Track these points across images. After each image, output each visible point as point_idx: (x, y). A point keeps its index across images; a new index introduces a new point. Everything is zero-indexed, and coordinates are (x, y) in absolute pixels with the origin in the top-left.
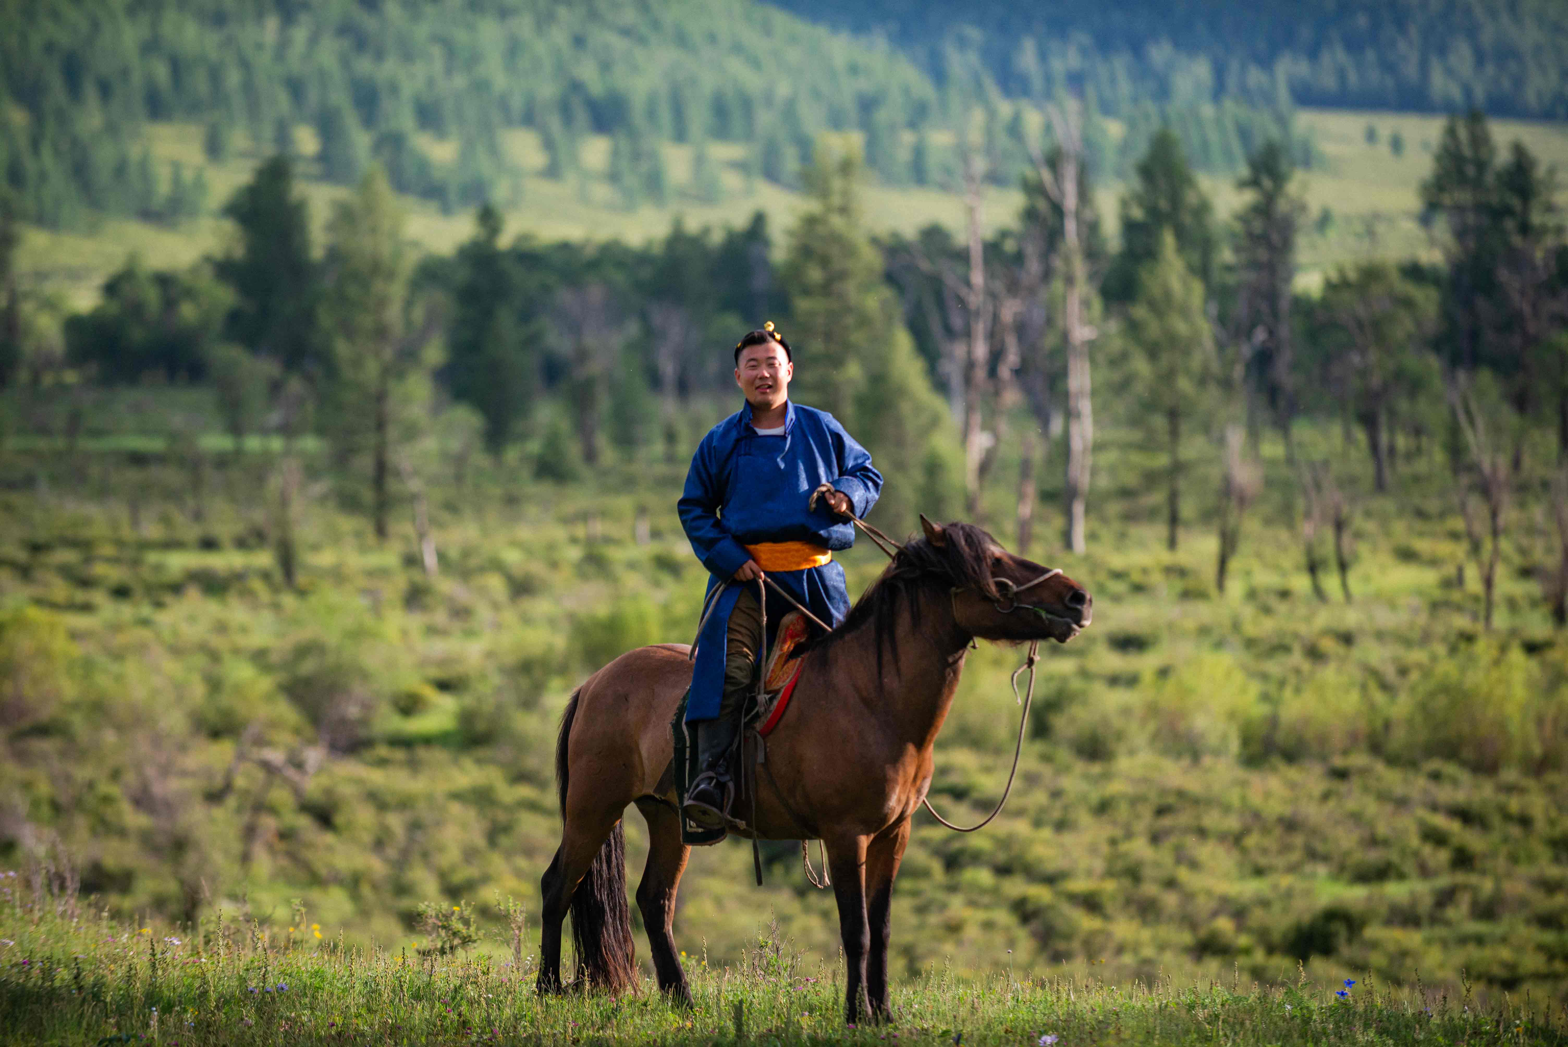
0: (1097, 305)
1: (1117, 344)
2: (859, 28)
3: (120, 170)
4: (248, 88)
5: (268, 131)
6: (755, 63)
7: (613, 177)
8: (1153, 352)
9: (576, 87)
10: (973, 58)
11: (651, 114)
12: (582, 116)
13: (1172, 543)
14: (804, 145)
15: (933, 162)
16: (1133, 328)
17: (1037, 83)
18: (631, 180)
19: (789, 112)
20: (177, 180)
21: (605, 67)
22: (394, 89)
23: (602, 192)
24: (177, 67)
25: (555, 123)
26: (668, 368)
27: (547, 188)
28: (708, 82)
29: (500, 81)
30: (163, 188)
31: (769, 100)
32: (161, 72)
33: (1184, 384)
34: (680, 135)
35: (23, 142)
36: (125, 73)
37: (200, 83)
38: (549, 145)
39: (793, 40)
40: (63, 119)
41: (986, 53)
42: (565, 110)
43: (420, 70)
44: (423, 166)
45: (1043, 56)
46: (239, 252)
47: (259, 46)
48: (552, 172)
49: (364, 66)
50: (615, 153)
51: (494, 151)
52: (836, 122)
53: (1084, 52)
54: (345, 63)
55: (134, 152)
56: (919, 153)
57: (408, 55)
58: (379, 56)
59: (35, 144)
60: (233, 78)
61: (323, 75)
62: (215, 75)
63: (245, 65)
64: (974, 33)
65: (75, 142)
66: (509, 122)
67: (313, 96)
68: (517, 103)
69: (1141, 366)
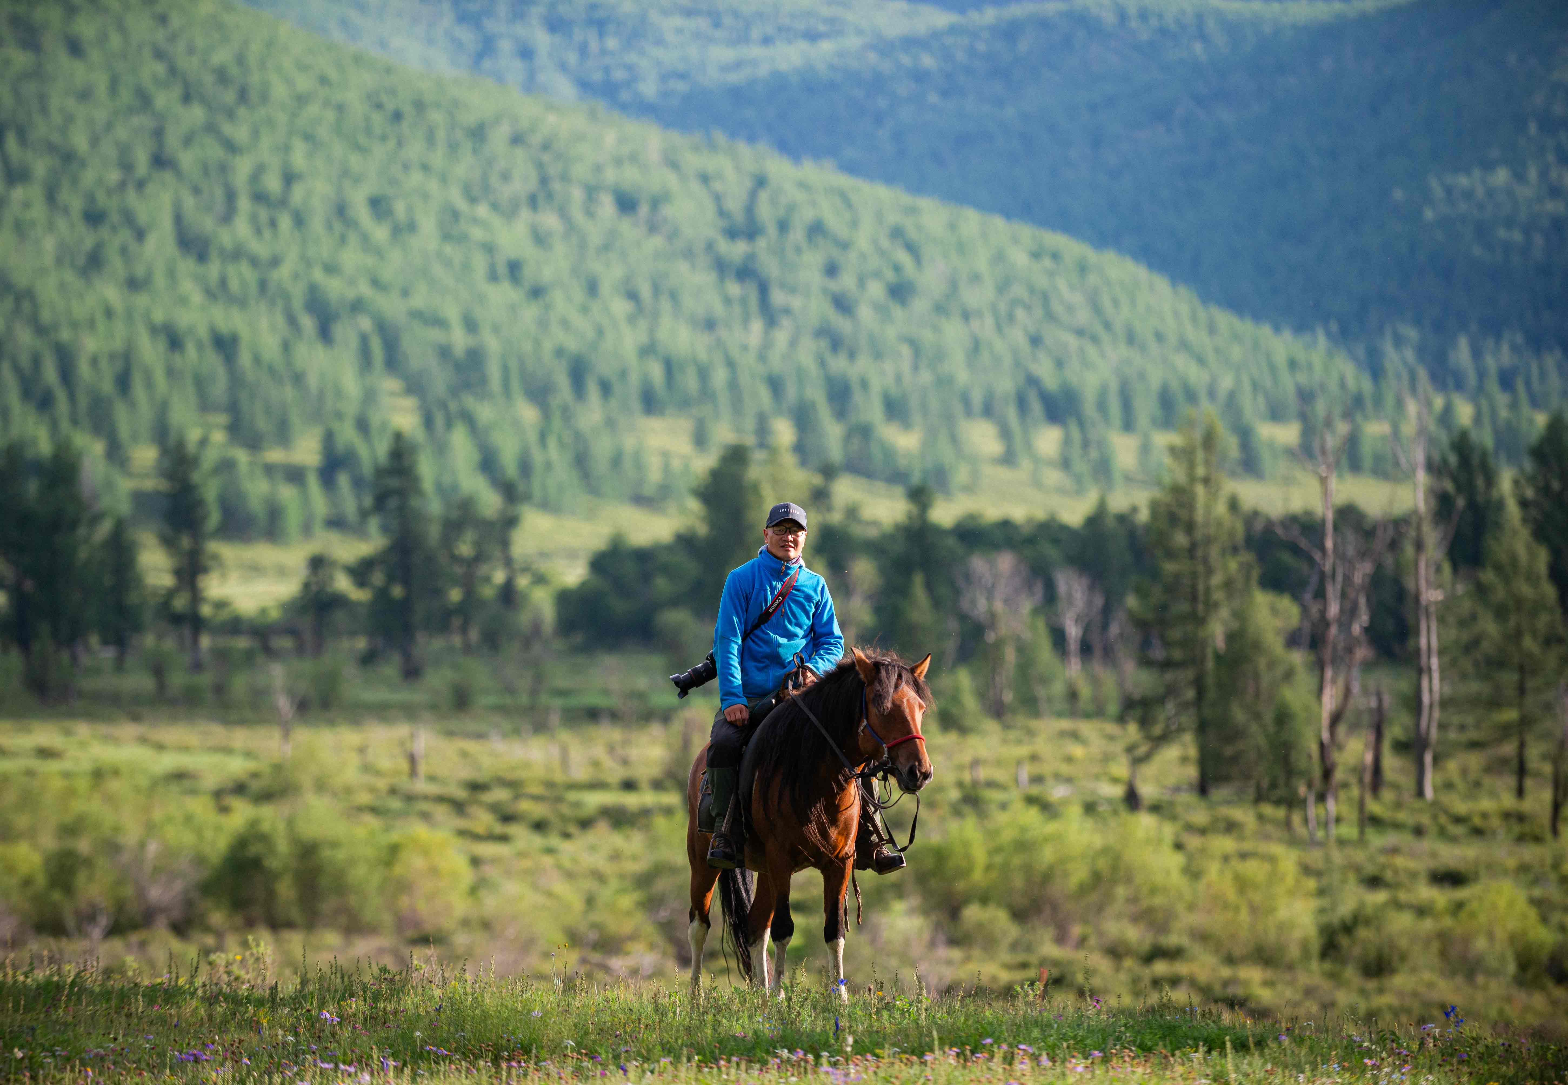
0: (1447, 568)
1: (1467, 606)
2: (1301, 327)
3: (617, 461)
4: (733, 385)
5: (750, 424)
6: (1201, 361)
7: (1065, 464)
8: (1501, 613)
9: (1032, 381)
10: (1410, 355)
11: (1102, 406)
12: (1037, 408)
13: (1520, 792)
14: (1245, 435)
15: (1366, 449)
16: (1481, 591)
17: (1472, 379)
18: (1080, 466)
19: (1231, 404)
20: (666, 469)
21: (1059, 364)
22: (864, 384)
23: (1053, 477)
24: (670, 367)
25: (1012, 414)
26: (1073, 631)
27: (1004, 473)
28: (1156, 377)
29: (962, 376)
30: (654, 476)
31: (1212, 394)
32: (656, 372)
33: (1529, 643)
34: (1128, 425)
35: (532, 437)
36: (623, 374)
37: (690, 382)
38: (1005, 434)
39: (1236, 337)
40: (567, 414)
41: (1421, 351)
42: (1022, 403)
43: (889, 367)
44: (889, 453)
45: (1477, 354)
46: (702, 530)
47: (745, 348)
48: (1008, 459)
49: (839, 364)
50: (1067, 442)
51: (954, 440)
52: (1276, 414)
53: (1515, 349)
54: (822, 363)
55: (629, 443)
56: (1352, 443)
57: (878, 355)
58: (852, 355)
59: (543, 438)
60: (720, 377)
61: (801, 374)
62: (704, 374)
63: (731, 364)
64: (1411, 333)
65: (578, 436)
66: (969, 412)
67: (791, 393)
68: (977, 397)
69: (1489, 626)
